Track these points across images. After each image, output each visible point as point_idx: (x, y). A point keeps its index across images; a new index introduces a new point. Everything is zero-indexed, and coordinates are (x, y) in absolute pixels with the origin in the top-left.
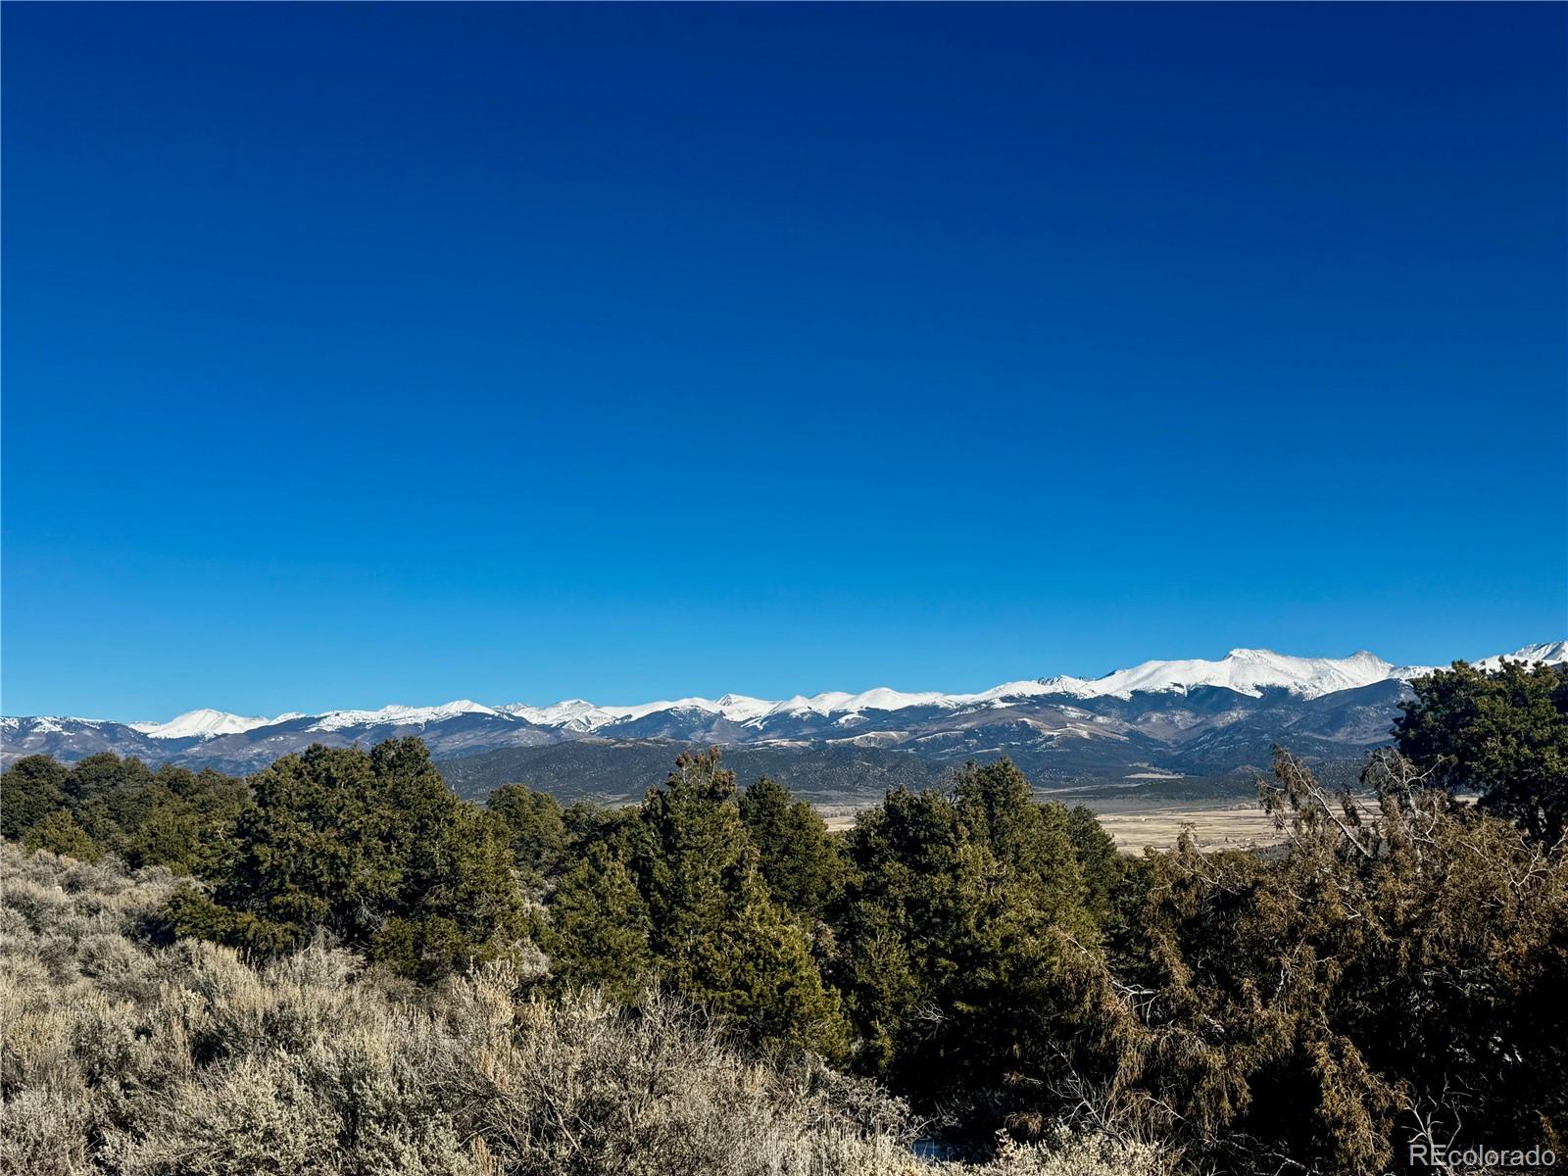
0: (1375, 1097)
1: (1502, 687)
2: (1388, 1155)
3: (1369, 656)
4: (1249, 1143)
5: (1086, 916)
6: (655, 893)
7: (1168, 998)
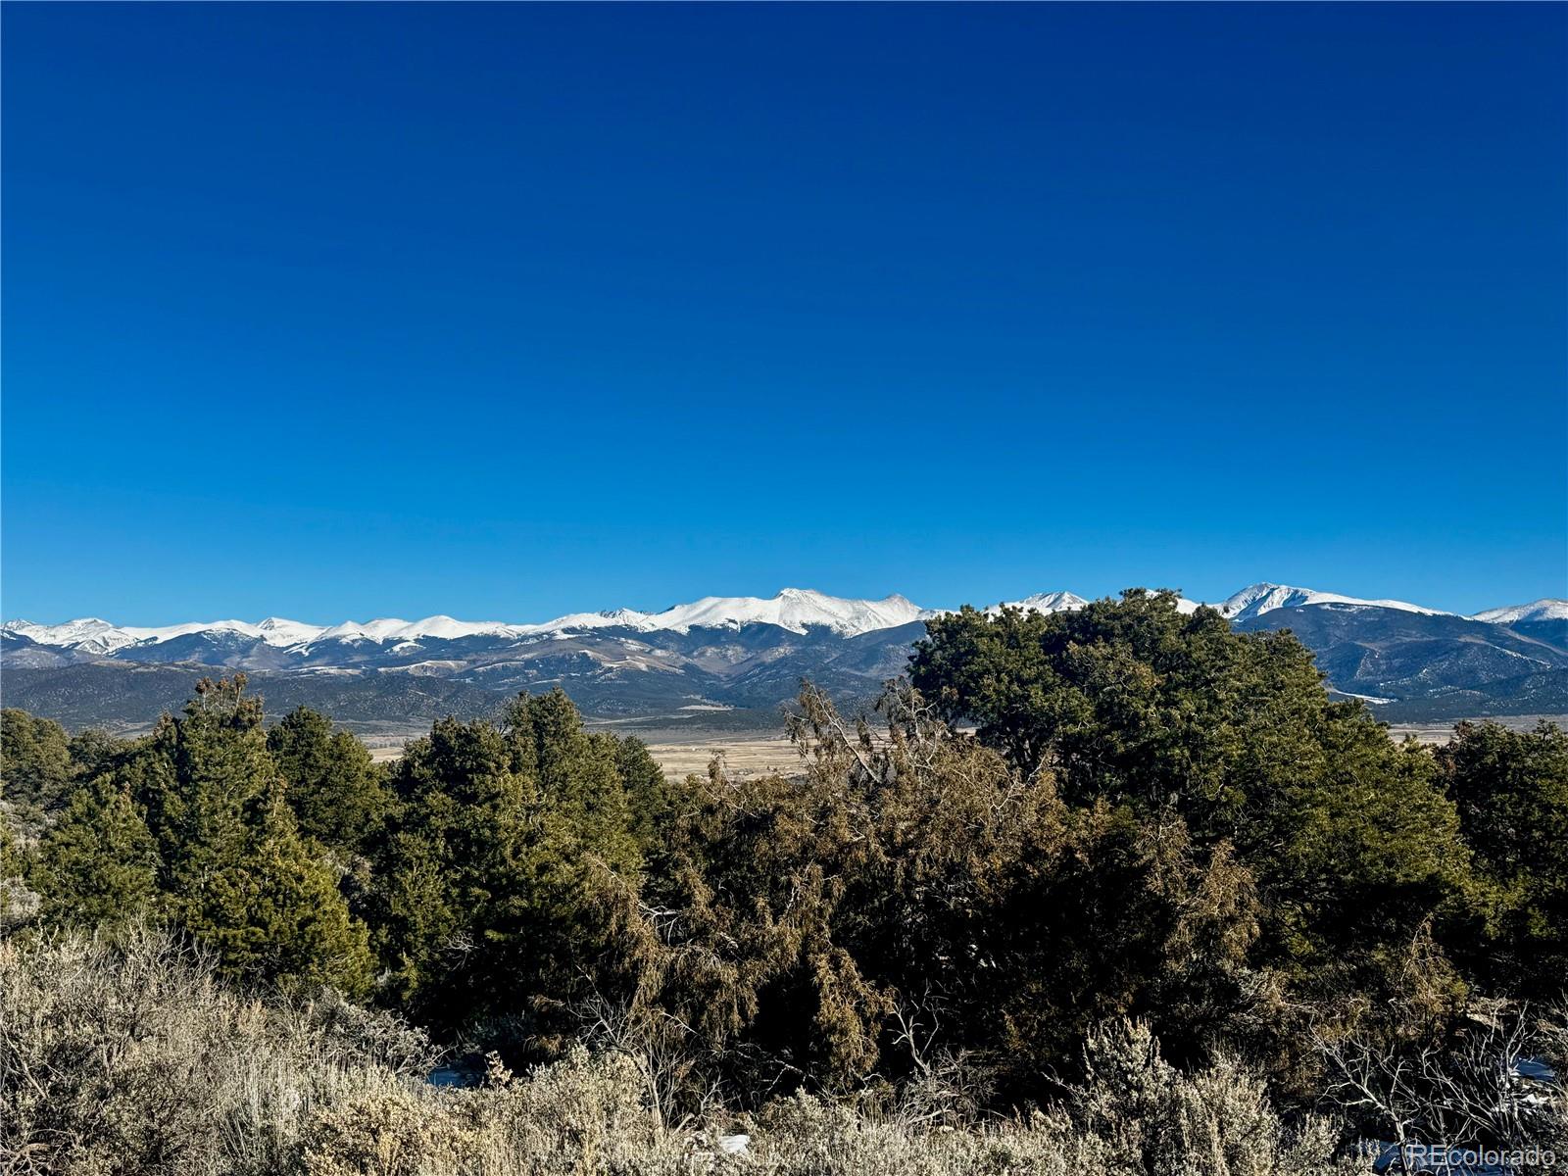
0: (866, 1003)
1: (1000, 629)
2: (875, 1057)
3: (902, 599)
4: (755, 1053)
5: (630, 841)
6: (166, 828)
7: (689, 918)
